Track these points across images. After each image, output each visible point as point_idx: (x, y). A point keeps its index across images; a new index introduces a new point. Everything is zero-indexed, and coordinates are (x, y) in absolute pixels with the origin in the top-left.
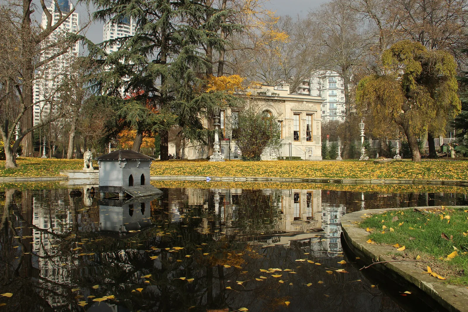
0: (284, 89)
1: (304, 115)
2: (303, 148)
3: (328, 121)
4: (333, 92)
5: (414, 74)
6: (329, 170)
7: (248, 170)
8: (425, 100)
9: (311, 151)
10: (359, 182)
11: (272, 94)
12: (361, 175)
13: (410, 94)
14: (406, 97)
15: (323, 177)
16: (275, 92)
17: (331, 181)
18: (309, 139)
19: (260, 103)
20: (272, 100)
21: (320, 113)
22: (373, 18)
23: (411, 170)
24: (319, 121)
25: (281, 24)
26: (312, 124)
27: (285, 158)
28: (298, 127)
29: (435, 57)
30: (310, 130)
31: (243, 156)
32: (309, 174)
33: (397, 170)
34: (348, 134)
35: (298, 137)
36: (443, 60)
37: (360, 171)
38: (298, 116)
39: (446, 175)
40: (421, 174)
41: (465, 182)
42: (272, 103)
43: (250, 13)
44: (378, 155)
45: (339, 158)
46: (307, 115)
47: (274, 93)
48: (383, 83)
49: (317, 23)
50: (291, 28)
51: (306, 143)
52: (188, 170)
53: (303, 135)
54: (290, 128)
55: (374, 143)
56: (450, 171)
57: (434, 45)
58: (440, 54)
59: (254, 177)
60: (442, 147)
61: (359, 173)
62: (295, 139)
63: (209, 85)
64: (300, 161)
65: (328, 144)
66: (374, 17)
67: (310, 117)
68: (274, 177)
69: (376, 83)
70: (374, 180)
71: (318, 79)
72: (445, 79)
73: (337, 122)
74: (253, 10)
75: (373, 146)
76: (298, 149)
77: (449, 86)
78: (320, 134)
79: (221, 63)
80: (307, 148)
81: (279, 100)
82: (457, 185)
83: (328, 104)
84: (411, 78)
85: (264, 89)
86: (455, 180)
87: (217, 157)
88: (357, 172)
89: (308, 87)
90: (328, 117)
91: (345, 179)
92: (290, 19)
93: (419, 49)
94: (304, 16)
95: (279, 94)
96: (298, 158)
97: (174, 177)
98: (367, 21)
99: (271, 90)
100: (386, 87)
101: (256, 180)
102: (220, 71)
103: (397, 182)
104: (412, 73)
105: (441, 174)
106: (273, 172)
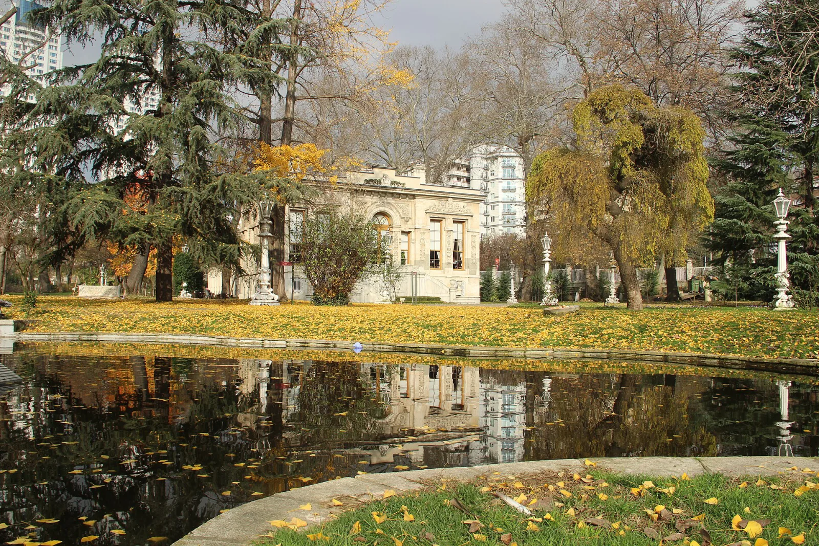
0: (415, 175)
1: (448, 223)
2: (446, 282)
3: (500, 233)
4: (509, 184)
5: (630, 149)
6: (452, 328)
7: (298, 324)
8: (650, 196)
9: (461, 286)
10: (503, 353)
11: (392, 183)
12: (510, 339)
13: (624, 184)
14: (617, 191)
15: (435, 341)
16: (398, 179)
17: (448, 350)
18: (458, 265)
19: (368, 199)
20: (392, 194)
21: (479, 219)
22: (573, 54)
23: (610, 331)
24: (475, 234)
25: (417, 61)
26: (463, 238)
27: (402, 300)
28: (438, 245)
29: (667, 118)
30: (460, 250)
31: (314, 295)
32: (410, 336)
33: (583, 330)
34: (530, 257)
35: (437, 262)
36: (681, 122)
37: (510, 331)
38: (438, 224)
39: (674, 341)
40: (627, 338)
41: (707, 358)
42: (390, 200)
43: (343, 31)
44: (577, 296)
45: (513, 300)
46: (454, 222)
47: (395, 182)
48: (573, 163)
49: (480, 61)
50: (434, 69)
51: (451, 271)
52: (184, 322)
53: (446, 258)
54: (423, 245)
55: (574, 274)
56: (683, 332)
57: (674, 104)
58: (677, 113)
59: (303, 340)
60: (690, 282)
61: (507, 334)
62: (432, 265)
63: (258, 162)
64: (437, 306)
65: (496, 274)
66: (575, 52)
67: (460, 226)
68: (340, 341)
69: (561, 163)
70: (533, 351)
71: (485, 162)
72: (685, 157)
73: (514, 236)
74: (350, 26)
75: (573, 279)
76: (438, 283)
77: (693, 172)
78: (478, 256)
79: (288, 123)
80: (453, 282)
81: (403, 194)
82: (691, 363)
83: (501, 205)
84: (624, 154)
85: (378, 174)
86: (689, 353)
87: (264, 297)
88: (503, 332)
89: (466, 174)
90: (501, 228)
91: (475, 348)
92: (433, 53)
93: (639, 101)
94: (457, 50)
95: (404, 184)
96: (435, 300)
97: (151, 337)
98: (563, 60)
99: (388, 177)
100: (578, 171)
101: (304, 345)
102: (286, 137)
103: (577, 354)
104: (625, 144)
105: (664, 340)
106: (344, 329)
